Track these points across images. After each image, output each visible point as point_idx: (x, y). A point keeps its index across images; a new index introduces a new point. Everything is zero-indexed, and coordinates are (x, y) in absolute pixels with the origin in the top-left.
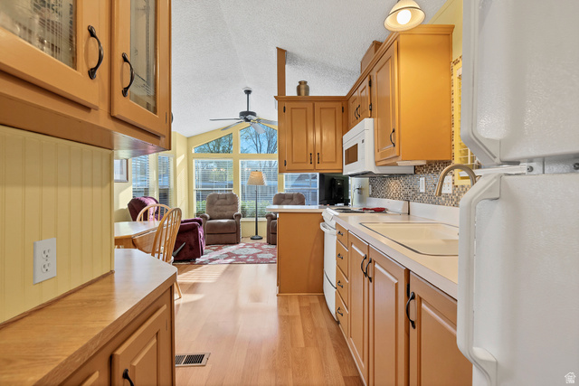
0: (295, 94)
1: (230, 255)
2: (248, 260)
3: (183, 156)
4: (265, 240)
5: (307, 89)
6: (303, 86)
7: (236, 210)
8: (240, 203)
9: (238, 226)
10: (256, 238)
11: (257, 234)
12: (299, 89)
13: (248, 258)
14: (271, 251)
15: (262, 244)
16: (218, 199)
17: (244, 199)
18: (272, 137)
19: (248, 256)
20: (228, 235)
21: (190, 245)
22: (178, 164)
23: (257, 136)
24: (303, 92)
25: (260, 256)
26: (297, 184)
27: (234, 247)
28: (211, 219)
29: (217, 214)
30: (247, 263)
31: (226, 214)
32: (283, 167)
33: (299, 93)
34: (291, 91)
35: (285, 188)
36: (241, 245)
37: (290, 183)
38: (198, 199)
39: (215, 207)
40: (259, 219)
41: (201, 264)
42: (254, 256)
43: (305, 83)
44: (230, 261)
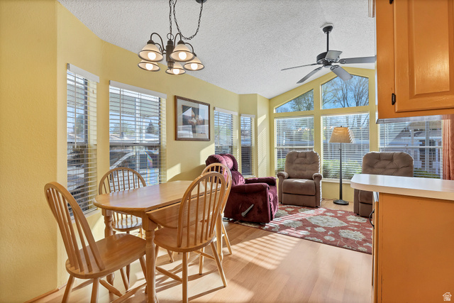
1: (305, 224)
2: (327, 238)
3: (264, 117)
4: (351, 208)
7: (317, 169)
8: (322, 162)
9: (317, 188)
10: (340, 202)
11: (341, 197)
13: (326, 233)
14: (360, 228)
15: (347, 213)
16: (297, 157)
17: (326, 157)
18: (360, 98)
19: (328, 229)
20: (306, 197)
21: (258, 208)
22: (258, 124)
23: (345, 98)
25: (344, 233)
26: (395, 141)
27: (312, 212)
28: (289, 178)
29: (296, 173)
30: (325, 242)
31: (306, 173)
35: (379, 146)
36: (321, 210)
37: (388, 141)
38: (279, 157)
39: (294, 166)
41: (270, 230)
42: (336, 231)
44: (303, 233)
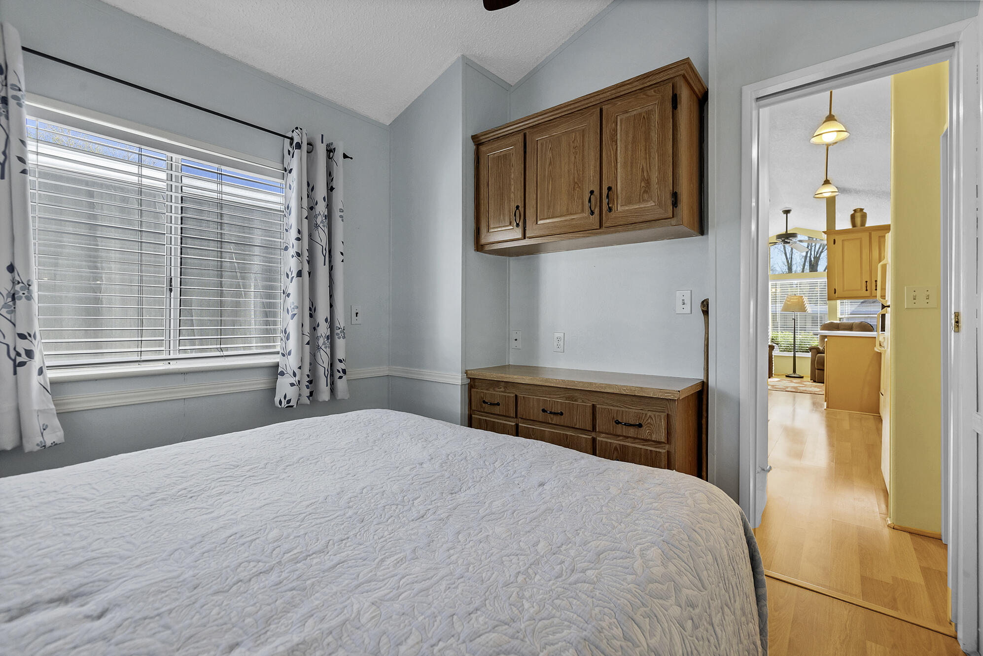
0: (849, 226)
4: (807, 378)
5: (864, 216)
6: (858, 215)
10: (794, 375)
11: (794, 371)
12: (853, 217)
24: (858, 221)
32: (833, 295)
33: (854, 225)
34: (843, 223)
35: (839, 316)
40: (798, 354)
43: (862, 210)
